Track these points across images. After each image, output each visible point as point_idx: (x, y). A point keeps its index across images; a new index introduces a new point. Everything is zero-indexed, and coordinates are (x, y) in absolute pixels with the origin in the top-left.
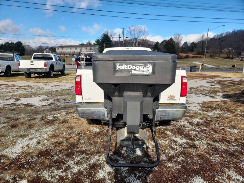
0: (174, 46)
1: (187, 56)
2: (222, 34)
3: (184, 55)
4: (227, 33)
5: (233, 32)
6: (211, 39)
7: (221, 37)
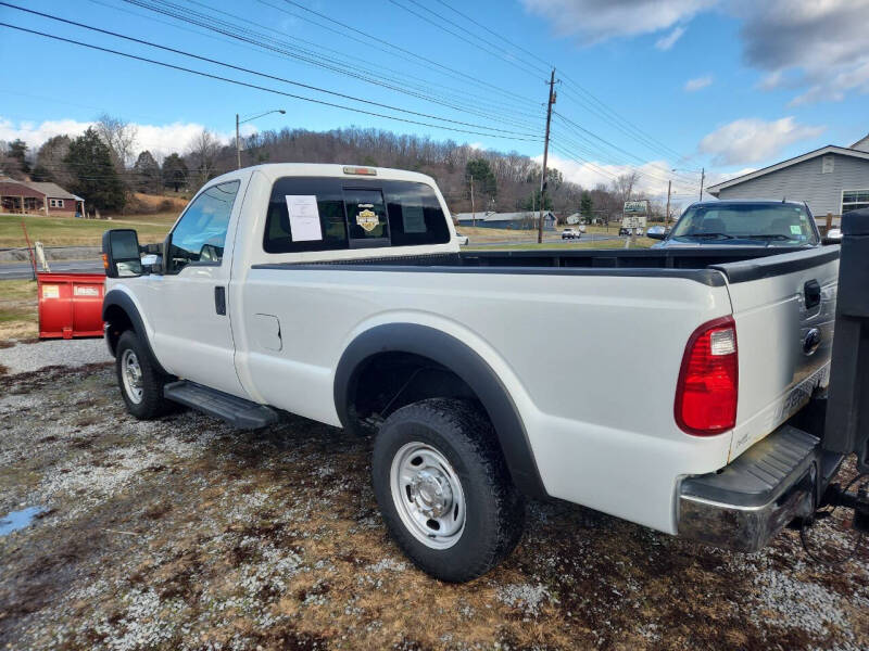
0: (108, 165)
1: (167, 203)
2: (253, 136)
3: (154, 200)
4: (266, 134)
5: (283, 132)
6: (226, 148)
7: (253, 145)
